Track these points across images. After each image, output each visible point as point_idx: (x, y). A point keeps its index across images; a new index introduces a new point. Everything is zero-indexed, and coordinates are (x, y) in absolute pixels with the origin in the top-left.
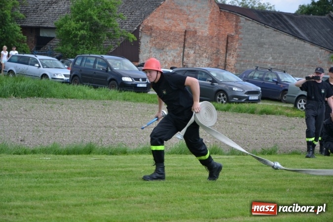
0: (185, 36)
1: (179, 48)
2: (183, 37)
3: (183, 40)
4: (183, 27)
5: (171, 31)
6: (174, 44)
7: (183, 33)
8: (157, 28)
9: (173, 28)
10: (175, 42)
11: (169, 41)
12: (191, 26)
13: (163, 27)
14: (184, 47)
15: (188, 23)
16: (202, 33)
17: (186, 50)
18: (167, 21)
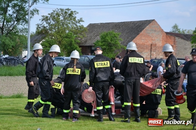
0: (151, 46)
1: (149, 52)
2: (150, 47)
3: (150, 48)
4: (150, 43)
5: (144, 45)
6: (146, 50)
7: (150, 45)
8: (139, 44)
9: (146, 43)
10: (147, 49)
11: (144, 49)
12: (154, 42)
13: (141, 43)
14: (151, 51)
15: (152, 41)
16: (159, 45)
17: (152, 52)
18: (143, 41)
